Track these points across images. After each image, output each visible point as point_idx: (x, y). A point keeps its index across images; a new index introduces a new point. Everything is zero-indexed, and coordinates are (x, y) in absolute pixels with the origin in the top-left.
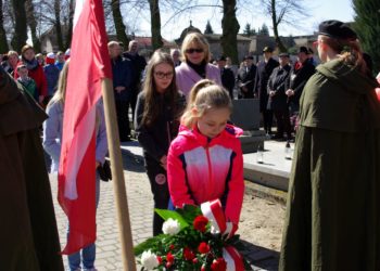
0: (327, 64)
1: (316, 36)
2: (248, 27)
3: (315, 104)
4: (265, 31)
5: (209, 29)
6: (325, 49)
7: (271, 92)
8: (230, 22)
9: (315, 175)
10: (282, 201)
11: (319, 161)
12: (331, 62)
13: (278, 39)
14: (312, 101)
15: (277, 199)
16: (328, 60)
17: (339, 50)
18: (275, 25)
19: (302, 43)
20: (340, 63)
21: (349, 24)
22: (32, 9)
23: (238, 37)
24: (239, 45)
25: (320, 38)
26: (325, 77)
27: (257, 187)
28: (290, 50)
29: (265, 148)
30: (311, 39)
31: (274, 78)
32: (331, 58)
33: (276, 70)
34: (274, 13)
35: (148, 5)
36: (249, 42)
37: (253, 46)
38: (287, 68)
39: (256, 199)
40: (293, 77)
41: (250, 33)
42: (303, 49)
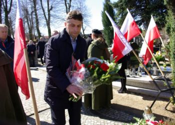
3: (91, 52)
12: (95, 41)
13: (84, 35)
18: (83, 31)
21: (102, 31)
22: (12, 29)
25: (93, 34)
26: (94, 45)
32: (96, 39)
34: (83, 28)
35: (47, 27)
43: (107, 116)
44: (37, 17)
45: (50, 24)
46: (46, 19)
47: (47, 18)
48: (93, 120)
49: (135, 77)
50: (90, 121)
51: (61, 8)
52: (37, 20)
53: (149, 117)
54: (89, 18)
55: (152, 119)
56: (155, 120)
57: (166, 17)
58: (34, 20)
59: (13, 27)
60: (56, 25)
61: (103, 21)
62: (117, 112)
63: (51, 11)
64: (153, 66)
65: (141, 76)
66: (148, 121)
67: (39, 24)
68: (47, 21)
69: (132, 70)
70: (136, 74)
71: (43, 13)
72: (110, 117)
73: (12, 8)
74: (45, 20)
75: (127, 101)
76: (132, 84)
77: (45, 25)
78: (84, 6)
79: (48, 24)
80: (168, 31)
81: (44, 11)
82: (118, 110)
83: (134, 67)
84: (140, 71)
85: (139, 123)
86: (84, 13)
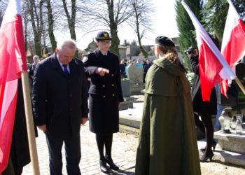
0: (159, 59)
2: (125, 41)
3: (153, 81)
4: (134, 43)
6: (158, 51)
9: (152, 120)
11: (155, 112)
12: (161, 58)
13: (141, 47)
14: (151, 80)
16: (160, 57)
17: (165, 52)
18: (139, 39)
20: (166, 59)
23: (119, 47)
24: (120, 51)
26: (158, 67)
27: (128, 128)
28: (149, 53)
29: (134, 106)
32: (162, 56)
34: (138, 33)
35: (69, 30)
36: (126, 49)
37: (128, 51)
39: (129, 135)
41: (126, 44)
44: (50, 11)
45: (76, 25)
46: (68, 16)
47: (70, 14)
52: (51, 17)
54: (151, 14)
58: (45, 17)
60: (87, 27)
61: (178, 20)
67: (55, 24)
68: (69, 20)
69: (235, 120)
70: (244, 128)
71: (62, 3)
74: (66, 18)
77: (65, 26)
79: (72, 25)
83: (239, 113)
86: (140, 5)
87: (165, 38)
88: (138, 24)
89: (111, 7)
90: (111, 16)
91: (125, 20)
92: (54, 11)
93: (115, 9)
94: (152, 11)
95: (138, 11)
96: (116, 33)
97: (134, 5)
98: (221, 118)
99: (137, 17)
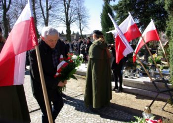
1: (92, 34)
2: (73, 32)
3: (92, 52)
4: (78, 33)
5: (62, 32)
7: (81, 50)
8: (68, 31)
9: (93, 71)
10: (85, 79)
13: (82, 35)
15: (83, 78)
19: (88, 36)
22: (10, 27)
24: (71, 37)
25: (94, 35)
30: (91, 35)
31: (82, 46)
33: (82, 44)
34: (80, 28)
36: (73, 36)
37: (75, 37)
38: (85, 43)
40: (86, 45)
41: (74, 34)
42: (89, 38)
43: (107, 114)
44: (35, 15)
48: (93, 118)
49: (133, 78)
50: (90, 119)
51: (59, 8)
52: (35, 19)
53: (148, 116)
54: (87, 19)
55: (152, 118)
56: (154, 119)
57: (167, 22)
59: (11, 25)
60: (55, 24)
61: (102, 23)
62: (116, 111)
63: (49, 11)
64: (151, 68)
65: (139, 77)
66: (148, 120)
68: (45, 21)
69: (130, 72)
70: (134, 75)
71: (41, 12)
72: (110, 115)
73: (11, 6)
74: (44, 19)
75: (125, 101)
76: (130, 85)
78: (82, 7)
80: (168, 35)
81: (42, 10)
82: (117, 110)
83: (132, 68)
84: (138, 73)
85: (139, 121)
86: (82, 14)
87: (98, 31)
88: (80, 24)
89: (67, 14)
90: (67, 19)
91: (74, 21)
92: (37, 16)
93: (69, 16)
94: (88, 17)
95: (80, 17)
96: (69, 28)
97: (79, 14)
98: (124, 71)
99: (80, 20)
